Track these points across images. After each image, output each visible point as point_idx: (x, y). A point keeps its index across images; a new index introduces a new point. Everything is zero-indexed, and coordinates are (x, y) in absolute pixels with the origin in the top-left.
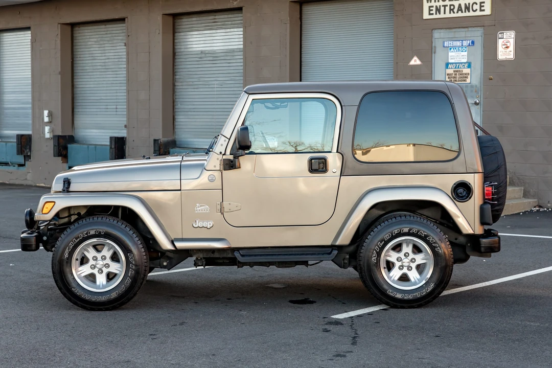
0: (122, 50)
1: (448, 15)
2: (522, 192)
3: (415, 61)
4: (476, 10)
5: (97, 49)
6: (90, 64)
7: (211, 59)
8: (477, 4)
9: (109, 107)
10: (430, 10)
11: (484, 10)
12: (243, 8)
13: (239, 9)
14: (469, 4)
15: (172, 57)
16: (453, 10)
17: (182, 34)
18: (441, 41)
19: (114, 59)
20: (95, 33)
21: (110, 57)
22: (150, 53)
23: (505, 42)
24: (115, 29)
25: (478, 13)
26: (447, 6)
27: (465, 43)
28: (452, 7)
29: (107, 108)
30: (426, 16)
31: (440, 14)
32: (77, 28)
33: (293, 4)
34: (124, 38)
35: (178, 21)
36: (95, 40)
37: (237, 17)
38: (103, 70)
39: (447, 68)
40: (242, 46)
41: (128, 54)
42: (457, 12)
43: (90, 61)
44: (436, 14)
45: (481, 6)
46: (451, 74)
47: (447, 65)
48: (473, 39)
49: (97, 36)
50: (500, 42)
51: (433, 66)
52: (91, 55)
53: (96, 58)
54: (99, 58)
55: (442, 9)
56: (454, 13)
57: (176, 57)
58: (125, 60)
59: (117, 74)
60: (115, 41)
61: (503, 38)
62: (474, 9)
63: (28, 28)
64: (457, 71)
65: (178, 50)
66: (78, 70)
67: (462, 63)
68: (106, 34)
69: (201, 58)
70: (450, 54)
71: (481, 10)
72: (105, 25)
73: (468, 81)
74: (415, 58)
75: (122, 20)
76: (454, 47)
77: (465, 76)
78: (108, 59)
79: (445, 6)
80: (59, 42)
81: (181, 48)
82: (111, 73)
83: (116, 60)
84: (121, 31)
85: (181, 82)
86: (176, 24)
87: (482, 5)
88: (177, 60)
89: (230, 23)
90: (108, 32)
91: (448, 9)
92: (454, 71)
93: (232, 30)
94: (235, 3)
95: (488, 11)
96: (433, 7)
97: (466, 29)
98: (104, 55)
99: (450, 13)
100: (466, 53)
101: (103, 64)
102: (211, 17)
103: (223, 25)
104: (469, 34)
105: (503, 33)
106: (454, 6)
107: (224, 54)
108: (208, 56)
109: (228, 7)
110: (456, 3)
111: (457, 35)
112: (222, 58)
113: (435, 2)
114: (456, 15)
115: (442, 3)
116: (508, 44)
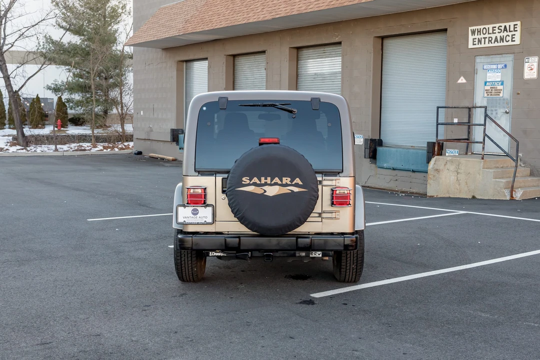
0: (264, 72)
1: (487, 45)
3: (462, 80)
4: (509, 41)
5: (249, 72)
7: (321, 79)
8: (509, 36)
10: (474, 41)
11: (514, 41)
12: (342, 43)
13: (340, 43)
14: (503, 36)
15: (296, 78)
16: (491, 41)
17: (303, 61)
18: (481, 65)
20: (247, 62)
22: (281, 75)
23: (530, 65)
24: (260, 58)
25: (510, 43)
26: (487, 38)
27: (500, 66)
28: (490, 39)
30: (471, 46)
31: (481, 44)
32: (237, 58)
33: (377, 38)
34: (265, 65)
35: (301, 53)
36: (248, 66)
37: (338, 49)
39: (486, 85)
40: (340, 70)
41: (267, 75)
42: (494, 43)
43: (244, 81)
44: (478, 44)
45: (512, 38)
46: (488, 90)
47: (486, 83)
48: (505, 63)
49: (249, 64)
50: (526, 65)
51: (475, 84)
52: (244, 77)
55: (483, 40)
56: (492, 43)
57: (299, 78)
58: (265, 80)
60: (260, 67)
61: (529, 62)
62: (507, 40)
63: (206, 59)
64: (493, 88)
65: (299, 73)
66: (237, 86)
67: (496, 82)
69: (314, 78)
70: (488, 75)
71: (512, 41)
73: (501, 95)
74: (462, 78)
75: (264, 52)
76: (492, 69)
77: (499, 92)
79: (485, 38)
80: (224, 68)
81: (302, 71)
83: (261, 80)
84: (263, 60)
86: (299, 54)
87: (513, 36)
88: (299, 80)
89: (334, 53)
90: (256, 61)
91: (487, 40)
92: (491, 88)
93: (335, 58)
94: (336, 39)
95: (517, 41)
96: (476, 39)
97: (501, 56)
98: (252, 76)
99: (489, 43)
100: (500, 74)
102: (321, 50)
103: (330, 54)
104: (503, 59)
105: (529, 58)
106: (492, 38)
107: (328, 76)
108: (319, 76)
109: (332, 42)
110: (494, 36)
111: (494, 60)
112: (328, 78)
113: (478, 35)
114: (493, 45)
115: (482, 36)
116: (532, 66)
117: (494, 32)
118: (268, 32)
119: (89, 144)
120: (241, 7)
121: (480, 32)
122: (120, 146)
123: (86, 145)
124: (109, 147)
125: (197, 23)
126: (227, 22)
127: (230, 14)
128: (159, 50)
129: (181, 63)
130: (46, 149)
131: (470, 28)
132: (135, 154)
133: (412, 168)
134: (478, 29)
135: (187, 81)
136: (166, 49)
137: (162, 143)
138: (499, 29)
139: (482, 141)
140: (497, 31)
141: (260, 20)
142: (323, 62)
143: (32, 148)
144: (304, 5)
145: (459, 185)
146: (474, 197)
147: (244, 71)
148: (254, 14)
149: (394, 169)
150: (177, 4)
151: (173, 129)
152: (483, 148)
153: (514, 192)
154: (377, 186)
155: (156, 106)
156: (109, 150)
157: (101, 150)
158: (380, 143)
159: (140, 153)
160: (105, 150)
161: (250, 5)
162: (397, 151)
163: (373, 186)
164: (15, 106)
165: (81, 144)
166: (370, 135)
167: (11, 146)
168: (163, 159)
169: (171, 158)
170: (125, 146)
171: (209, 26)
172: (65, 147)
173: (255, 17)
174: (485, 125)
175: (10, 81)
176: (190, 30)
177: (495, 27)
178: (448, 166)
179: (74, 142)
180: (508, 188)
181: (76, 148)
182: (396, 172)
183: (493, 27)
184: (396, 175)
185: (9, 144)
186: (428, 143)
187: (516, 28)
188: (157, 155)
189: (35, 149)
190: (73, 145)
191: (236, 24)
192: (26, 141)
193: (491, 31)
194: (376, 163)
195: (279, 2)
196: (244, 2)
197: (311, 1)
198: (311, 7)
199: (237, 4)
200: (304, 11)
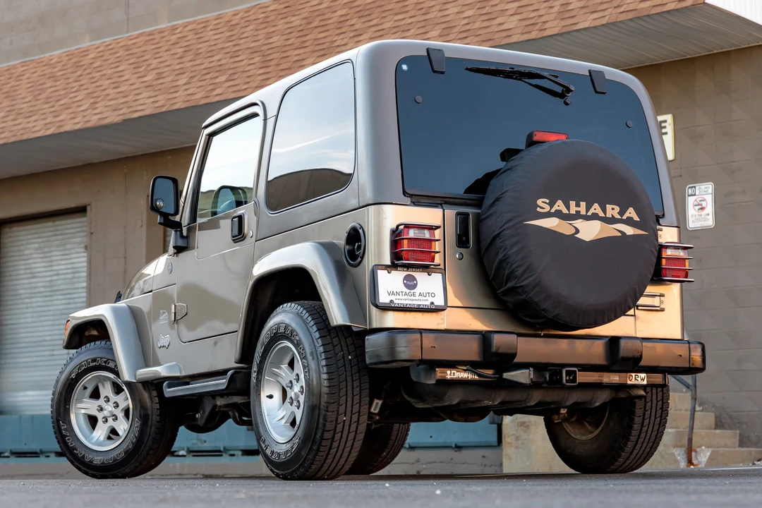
0: (80, 260)
2: (738, 439)
5: (39, 260)
6: (26, 286)
9: (55, 352)
19: (67, 274)
20: (36, 236)
21: (61, 272)
22: (125, 258)
23: (698, 200)
24: (68, 226)
29: (53, 355)
32: (7, 229)
34: (85, 239)
36: (36, 246)
38: (48, 294)
41: (90, 262)
43: (26, 281)
49: (39, 240)
50: (691, 201)
52: (28, 271)
53: (37, 275)
54: (41, 274)
58: (85, 274)
59: (70, 299)
60: (68, 246)
61: (695, 195)
68: (55, 235)
72: (54, 221)
75: (81, 210)
78: (57, 275)
82: (60, 297)
83: (70, 276)
84: (79, 230)
90: (58, 233)
95: (671, 154)
98: (49, 269)
101: (47, 284)
105: (695, 187)
116: (704, 204)
120: (33, 103)
133: (454, 439)
141: (89, 125)
144: (200, 89)
147: (25, 257)
148: (72, 116)
153: (693, 454)
161: (59, 98)
173: (76, 121)
180: (681, 446)
184: (418, 461)
187: (665, 127)
191: (25, 137)
195: (134, 87)
196: (39, 94)
197: (217, 80)
198: (218, 91)
199: (24, 98)
200: (203, 102)
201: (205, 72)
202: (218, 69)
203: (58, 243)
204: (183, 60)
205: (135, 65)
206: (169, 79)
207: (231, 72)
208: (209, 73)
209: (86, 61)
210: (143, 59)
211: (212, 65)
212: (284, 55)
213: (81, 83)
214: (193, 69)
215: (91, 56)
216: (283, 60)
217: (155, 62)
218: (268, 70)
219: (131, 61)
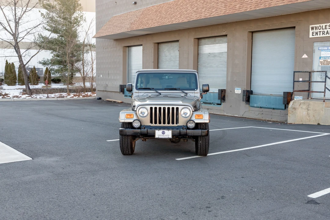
0: (177, 53)
1: (321, 36)
3: (305, 56)
5: (167, 53)
6: (165, 59)
7: (213, 56)
10: (313, 34)
12: (228, 35)
13: (226, 35)
15: (197, 56)
16: (324, 33)
17: (201, 46)
18: (317, 47)
19: (174, 56)
20: (167, 46)
22: (188, 54)
28: (324, 32)
30: (311, 36)
31: (317, 35)
32: (160, 45)
33: (249, 33)
34: (178, 48)
35: (200, 41)
36: (167, 49)
37: (225, 39)
38: (169, 61)
40: (227, 51)
41: (180, 54)
42: (326, 34)
44: (316, 35)
46: (322, 62)
47: (320, 58)
51: (313, 58)
52: (165, 55)
54: (168, 56)
55: (319, 33)
56: (324, 34)
57: (199, 55)
58: (178, 57)
59: (175, 62)
60: (175, 50)
63: (141, 45)
65: (199, 53)
66: (160, 60)
67: (327, 57)
69: (209, 56)
70: (322, 53)
72: (171, 43)
74: (305, 55)
75: (178, 41)
78: (172, 56)
79: (320, 32)
80: (153, 50)
81: (201, 52)
82: (172, 62)
84: (177, 46)
85: (201, 65)
88: (199, 57)
89: (221, 41)
90: (172, 46)
91: (321, 33)
92: (324, 60)
93: (222, 44)
94: (224, 33)
96: (314, 32)
98: (170, 55)
99: (323, 35)
100: (329, 52)
101: (169, 59)
102: (213, 39)
103: (219, 42)
106: (324, 31)
107: (219, 54)
108: (212, 55)
109: (221, 35)
110: (326, 31)
111: (326, 44)
112: (218, 56)
113: (315, 30)
114: (325, 36)
115: (318, 30)
117: (326, 28)
118: (180, 30)
119: (66, 94)
120: (166, 15)
121: (317, 28)
122: (83, 95)
123: (64, 94)
124: (77, 95)
125: (139, 25)
126: (158, 24)
127: (160, 19)
128: (112, 40)
129: (125, 48)
130: (42, 96)
131: (310, 26)
132: (97, 99)
133: (273, 107)
134: (315, 27)
135: (129, 58)
136: (116, 40)
137: (114, 93)
138: (329, 26)
139: (324, 91)
140: (328, 27)
141: (179, 22)
142: (214, 46)
143: (34, 96)
144: (208, 13)
145: (309, 117)
146: (319, 124)
147: (164, 52)
148: (175, 19)
149: (261, 108)
150: (123, 14)
151: (121, 85)
152: (325, 95)
154: (250, 117)
155: (110, 72)
156: (77, 97)
157: (73, 97)
158: (251, 92)
159: (100, 99)
160: (75, 97)
161: (172, 14)
162: (263, 97)
163: (247, 117)
164: (24, 72)
165: (61, 93)
166: (245, 88)
167: (22, 95)
168: (115, 102)
169: (120, 101)
170: (86, 94)
171: (147, 26)
172: (53, 95)
173: (176, 21)
174: (325, 82)
175: (22, 58)
176: (135, 28)
177: (327, 25)
178: (301, 106)
179: (57, 93)
181: (59, 96)
182: (262, 109)
183: (325, 26)
184: (262, 111)
185: (21, 94)
186: (284, 92)
188: (111, 100)
189: (36, 96)
190: (57, 94)
192: (31, 92)
193: (324, 28)
194: (249, 104)
195: (191, 12)
196: (167, 13)
197: (212, 11)
198: (213, 14)
199: (163, 13)
200: (209, 17)
201: (209, 8)
202: (213, 7)
203: (172, 49)
204: (204, 4)
205: (191, 5)
206: (200, 10)
207: (216, 8)
208: (210, 9)
209: (179, 3)
210: (193, 4)
211: (211, 6)
212: (231, 4)
213: (177, 10)
214: (206, 7)
215: (180, 2)
216: (230, 6)
217: (196, 5)
218: (226, 8)
219: (190, 4)
